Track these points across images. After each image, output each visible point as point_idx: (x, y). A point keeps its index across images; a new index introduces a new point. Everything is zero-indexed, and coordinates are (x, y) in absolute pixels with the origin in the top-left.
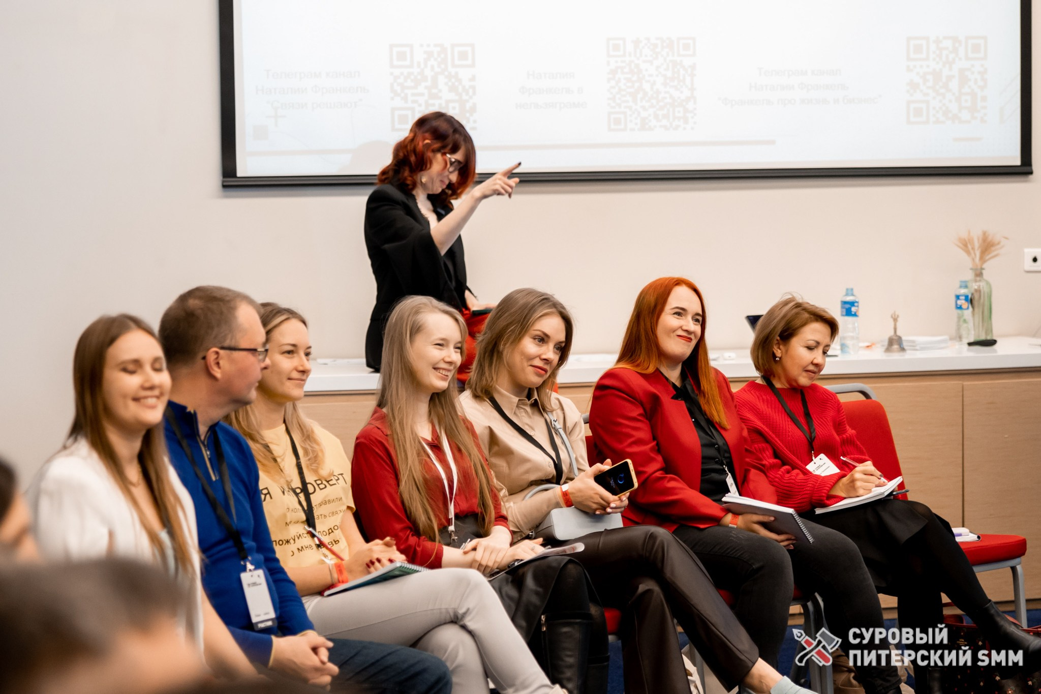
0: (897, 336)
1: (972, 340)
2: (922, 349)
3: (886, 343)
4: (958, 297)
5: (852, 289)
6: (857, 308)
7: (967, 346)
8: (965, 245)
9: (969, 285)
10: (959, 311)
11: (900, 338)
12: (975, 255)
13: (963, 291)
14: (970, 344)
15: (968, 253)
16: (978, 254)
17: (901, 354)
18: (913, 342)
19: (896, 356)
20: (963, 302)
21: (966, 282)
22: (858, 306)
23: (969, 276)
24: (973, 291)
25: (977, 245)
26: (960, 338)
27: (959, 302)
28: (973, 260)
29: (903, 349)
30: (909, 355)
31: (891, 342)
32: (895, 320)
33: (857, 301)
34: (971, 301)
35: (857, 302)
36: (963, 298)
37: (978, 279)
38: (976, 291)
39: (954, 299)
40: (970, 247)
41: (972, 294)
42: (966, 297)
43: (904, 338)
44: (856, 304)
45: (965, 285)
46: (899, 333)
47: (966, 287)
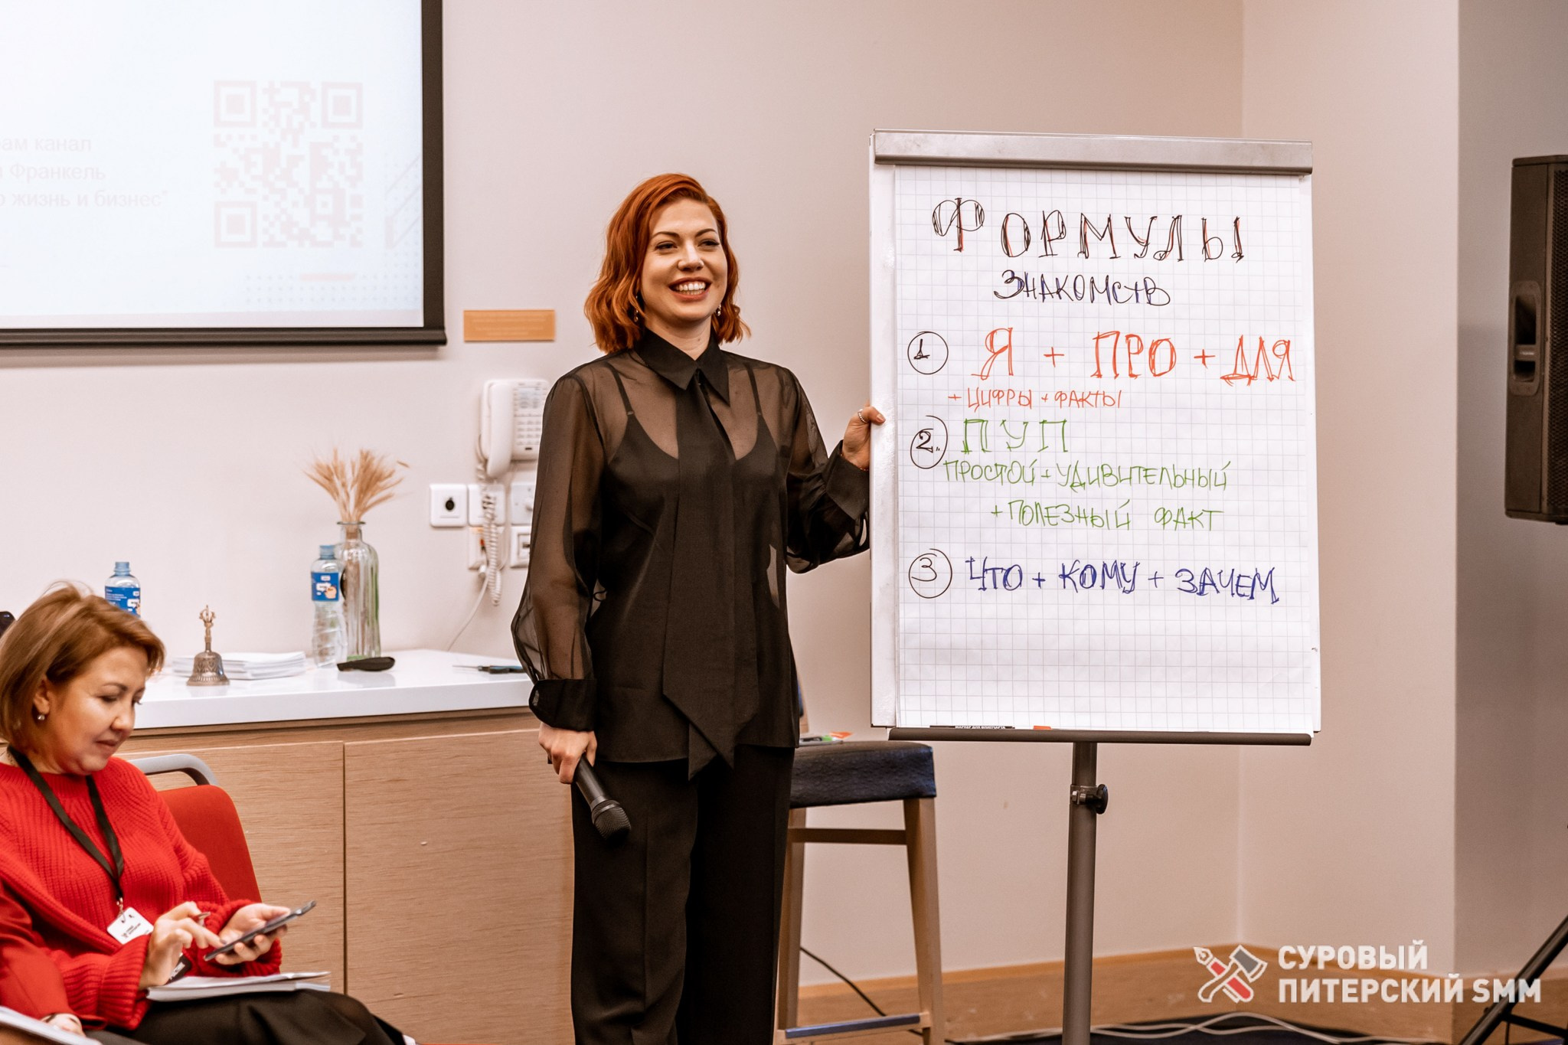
0: (211, 653)
1: (344, 660)
2: (257, 677)
3: (190, 667)
4: (317, 577)
5: (127, 565)
6: (137, 600)
7: (337, 669)
8: (328, 477)
9: (338, 553)
10: (321, 604)
11: (217, 657)
12: (348, 495)
13: (331, 566)
14: (342, 667)
15: (333, 491)
16: (353, 494)
17: (220, 688)
18: (240, 663)
19: (209, 693)
20: (328, 585)
21: (332, 547)
22: (139, 597)
23: (335, 536)
24: (343, 564)
25: (349, 476)
26: (323, 653)
27: (320, 587)
28: (345, 506)
29: (223, 680)
30: (235, 690)
31: (200, 666)
32: (208, 623)
33: (137, 586)
34: (342, 585)
35: (138, 589)
36: (328, 578)
37: (353, 541)
38: (350, 561)
39: (309, 581)
40: (338, 483)
41: (344, 571)
42: (334, 576)
43: (224, 657)
44: (135, 593)
45: (328, 554)
46: (213, 649)
47: (332, 557)
